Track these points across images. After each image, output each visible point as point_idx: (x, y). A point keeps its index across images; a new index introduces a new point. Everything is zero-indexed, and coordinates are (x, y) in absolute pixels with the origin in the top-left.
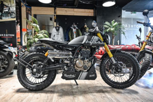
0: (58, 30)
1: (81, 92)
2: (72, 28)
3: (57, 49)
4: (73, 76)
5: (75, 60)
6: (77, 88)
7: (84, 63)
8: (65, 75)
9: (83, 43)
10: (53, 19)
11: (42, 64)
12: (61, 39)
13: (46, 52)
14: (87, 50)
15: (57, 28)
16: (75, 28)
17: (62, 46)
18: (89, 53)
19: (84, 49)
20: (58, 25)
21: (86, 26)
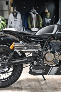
0: (15, 16)
1: (51, 88)
2: (31, 13)
3: (24, 41)
4: (43, 71)
5: (44, 53)
6: (46, 83)
7: (54, 57)
8: (34, 70)
9: (53, 33)
10: (10, 3)
11: (7, 59)
12: (19, 26)
13: (11, 44)
14: (58, 41)
15: (15, 14)
16: (34, 13)
17: (29, 37)
18: (60, 45)
19: (54, 41)
20: (15, 11)
21: (47, 11)
